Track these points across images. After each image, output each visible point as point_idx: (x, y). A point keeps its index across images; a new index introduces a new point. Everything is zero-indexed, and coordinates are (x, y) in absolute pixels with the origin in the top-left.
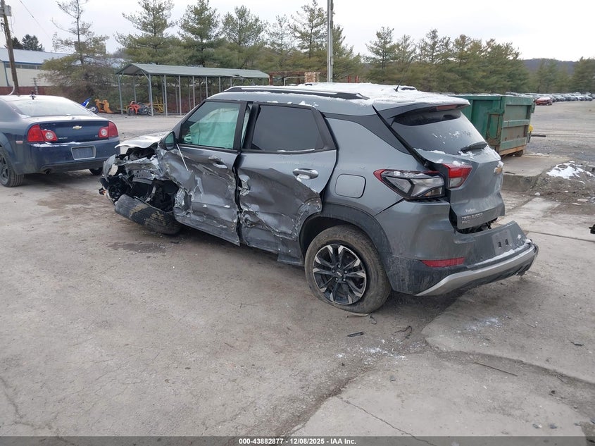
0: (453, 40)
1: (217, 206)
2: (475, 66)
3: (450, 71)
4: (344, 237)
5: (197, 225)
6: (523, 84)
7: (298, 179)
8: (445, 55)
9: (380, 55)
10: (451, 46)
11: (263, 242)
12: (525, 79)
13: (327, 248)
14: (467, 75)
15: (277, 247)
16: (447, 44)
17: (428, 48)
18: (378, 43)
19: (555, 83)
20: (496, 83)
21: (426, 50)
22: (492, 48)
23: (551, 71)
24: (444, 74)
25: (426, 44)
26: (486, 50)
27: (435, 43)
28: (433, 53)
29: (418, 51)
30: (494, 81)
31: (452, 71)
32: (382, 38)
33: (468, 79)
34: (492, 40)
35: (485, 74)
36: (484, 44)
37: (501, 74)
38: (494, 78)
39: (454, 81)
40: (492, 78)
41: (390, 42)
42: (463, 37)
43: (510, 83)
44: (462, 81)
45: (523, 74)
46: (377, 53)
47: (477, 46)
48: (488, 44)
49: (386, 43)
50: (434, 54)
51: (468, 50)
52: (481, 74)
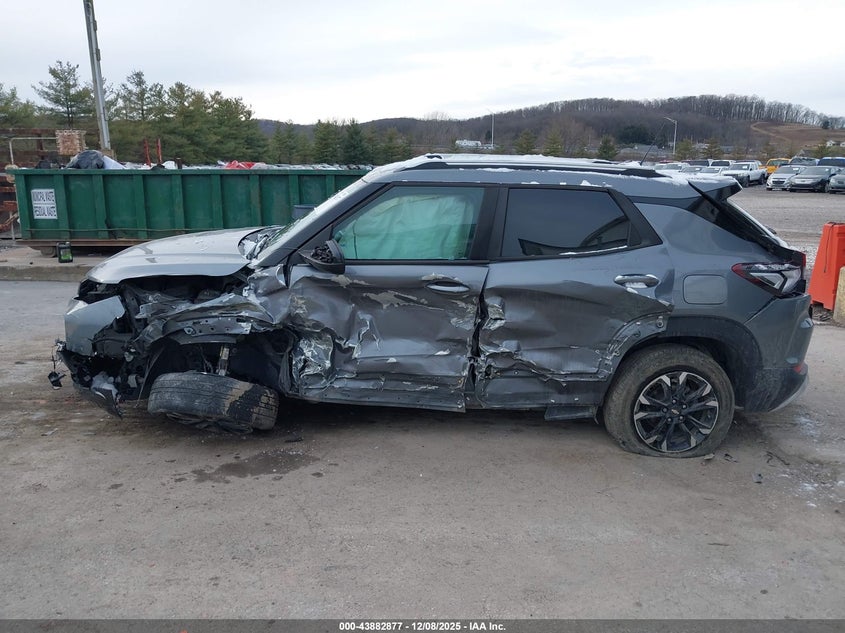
0: (166, 88)
1: (421, 356)
2: (205, 127)
3: (172, 132)
4: (686, 359)
5: (361, 397)
6: (265, 152)
7: (629, 290)
8: (161, 110)
9: (63, 105)
10: (166, 98)
11: (516, 396)
12: (265, 146)
13: (661, 380)
14: (197, 139)
15: (547, 398)
16: (159, 95)
17: (133, 98)
18: (55, 86)
19: (297, 152)
20: (234, 151)
21: (131, 101)
22: (220, 103)
23: (289, 137)
24: (166, 137)
25: (130, 92)
26: (212, 106)
27: (143, 92)
28: (143, 105)
29: (120, 103)
30: (233, 148)
31: (175, 133)
32: (62, 79)
33: (197, 144)
34: (218, 93)
35: (219, 138)
36: (207, 96)
37: (236, 138)
38: (231, 144)
39: (180, 147)
40: (229, 145)
41: (75, 85)
42: (180, 86)
43: (249, 151)
44: (192, 148)
45: (263, 140)
46: (57, 101)
47: (199, 98)
48: (213, 98)
49: (69, 86)
50: (145, 108)
51: (191, 104)
52: (215, 138)
